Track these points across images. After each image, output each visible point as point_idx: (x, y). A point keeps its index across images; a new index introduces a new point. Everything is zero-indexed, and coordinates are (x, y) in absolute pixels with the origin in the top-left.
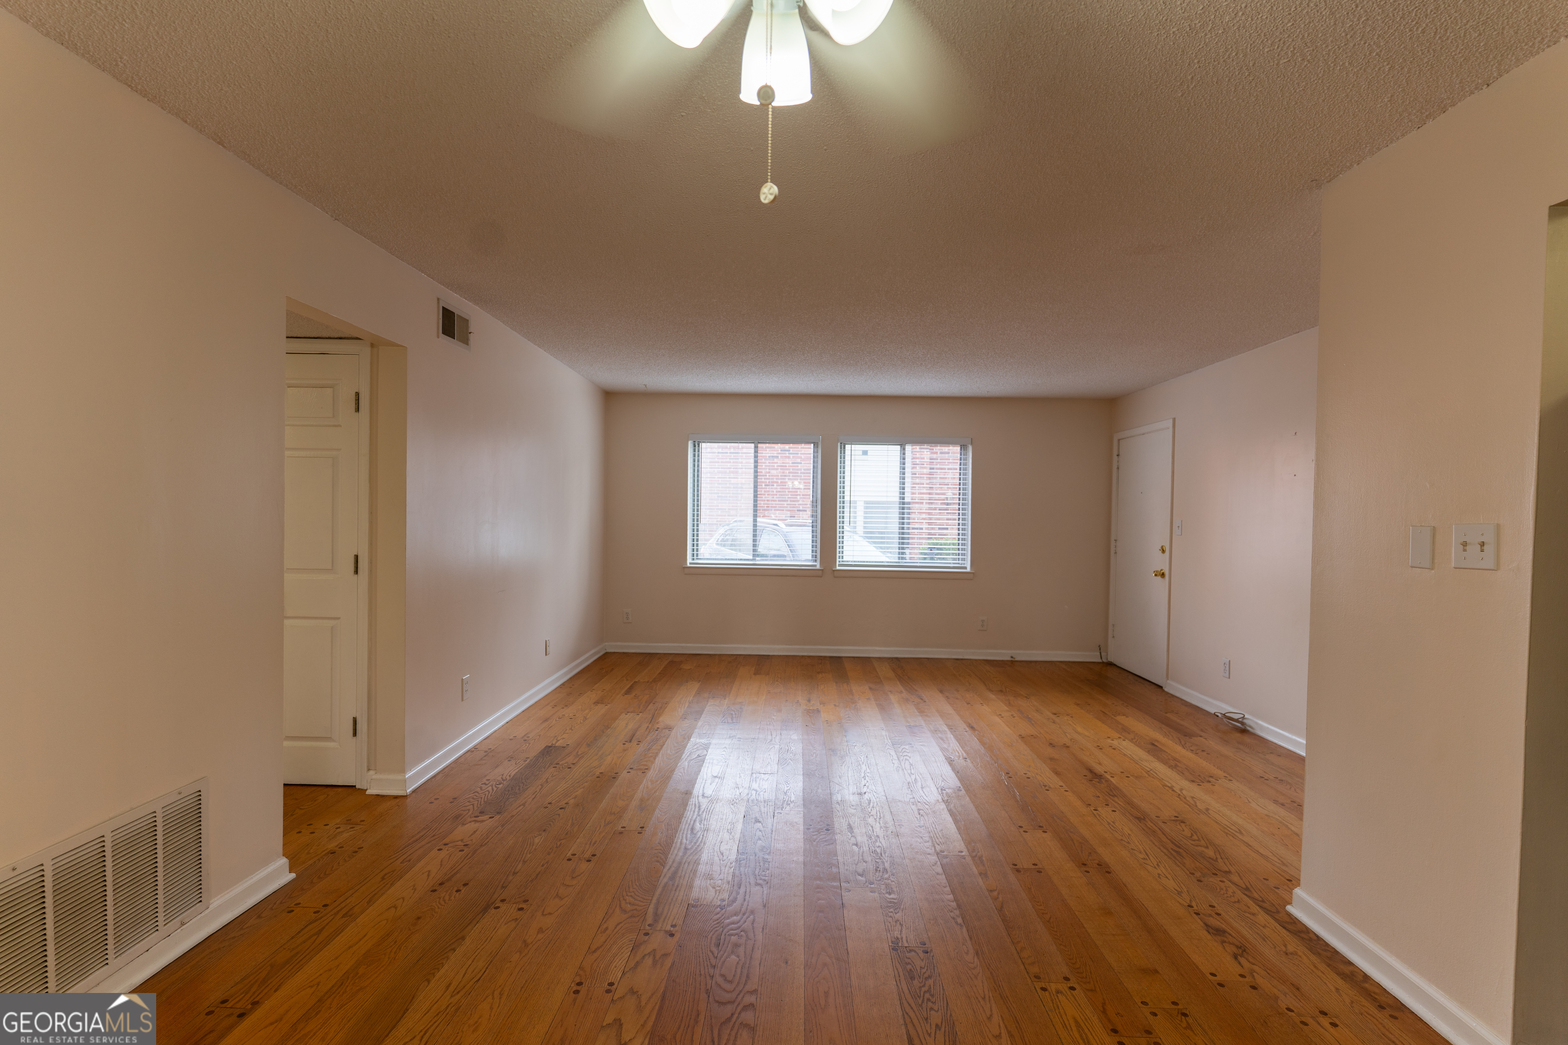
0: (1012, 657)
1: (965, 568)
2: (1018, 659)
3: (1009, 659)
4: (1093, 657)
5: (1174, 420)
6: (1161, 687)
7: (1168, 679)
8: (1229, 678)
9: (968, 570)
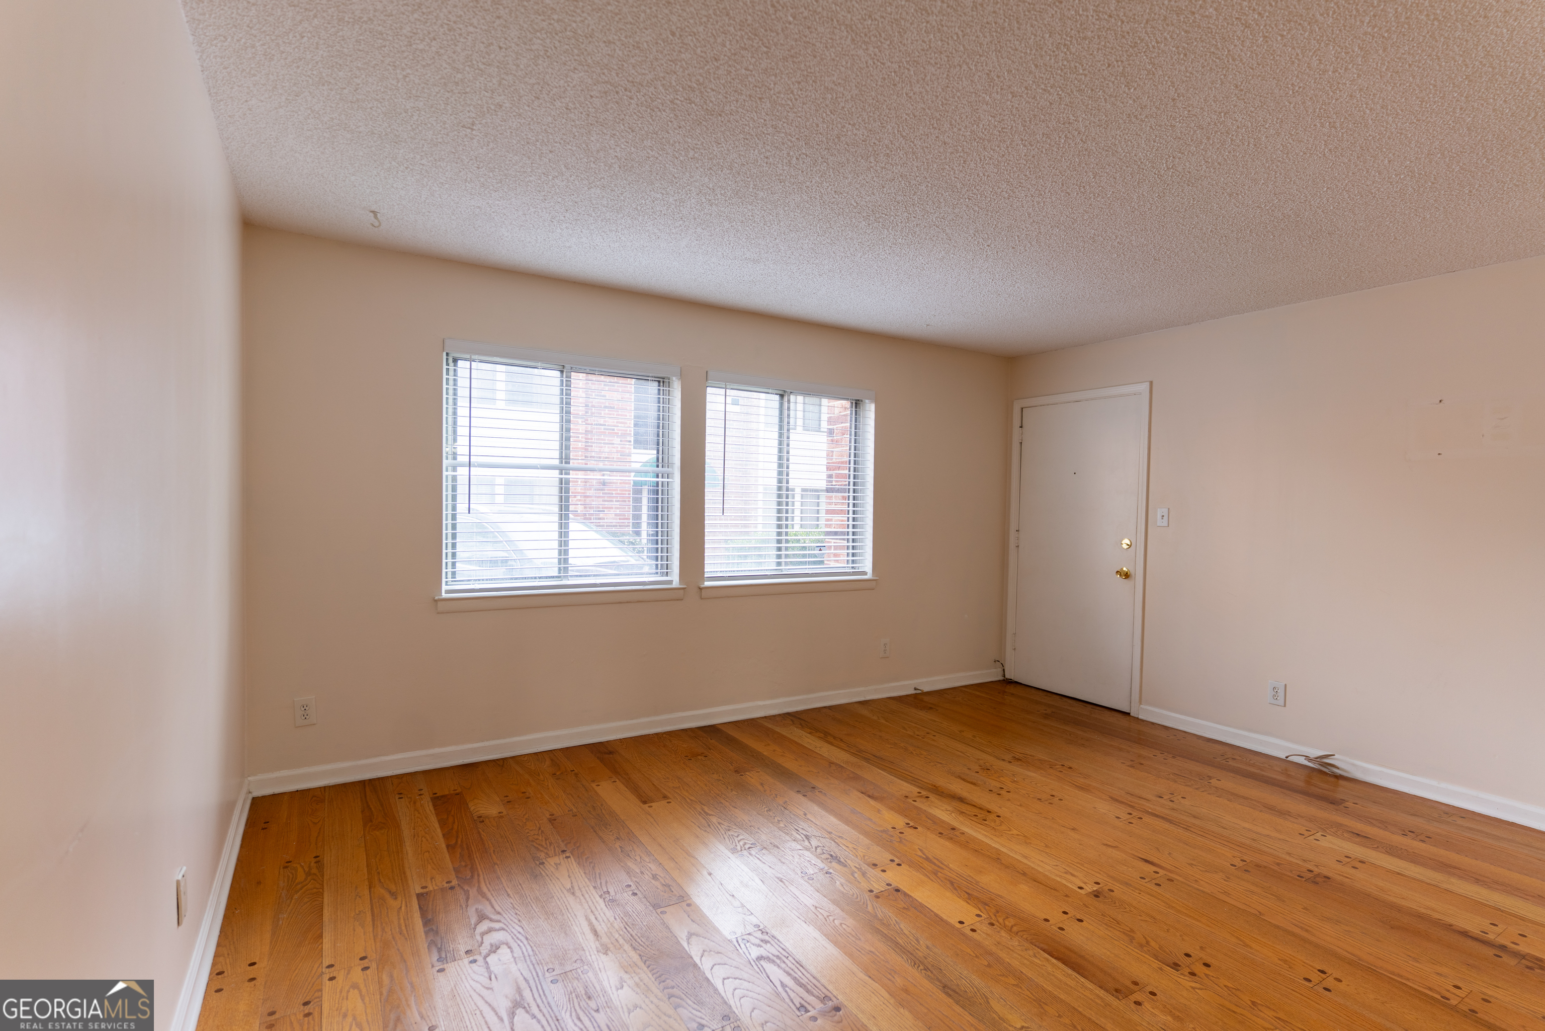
0: (915, 689)
1: (865, 573)
2: (926, 689)
3: (914, 692)
4: (991, 675)
5: (1151, 383)
6: (1129, 714)
7: (1141, 704)
8: (1285, 706)
9: (869, 576)
